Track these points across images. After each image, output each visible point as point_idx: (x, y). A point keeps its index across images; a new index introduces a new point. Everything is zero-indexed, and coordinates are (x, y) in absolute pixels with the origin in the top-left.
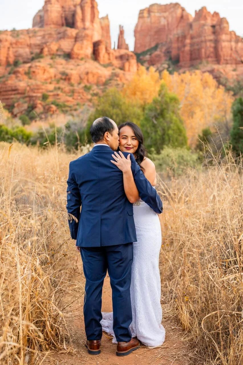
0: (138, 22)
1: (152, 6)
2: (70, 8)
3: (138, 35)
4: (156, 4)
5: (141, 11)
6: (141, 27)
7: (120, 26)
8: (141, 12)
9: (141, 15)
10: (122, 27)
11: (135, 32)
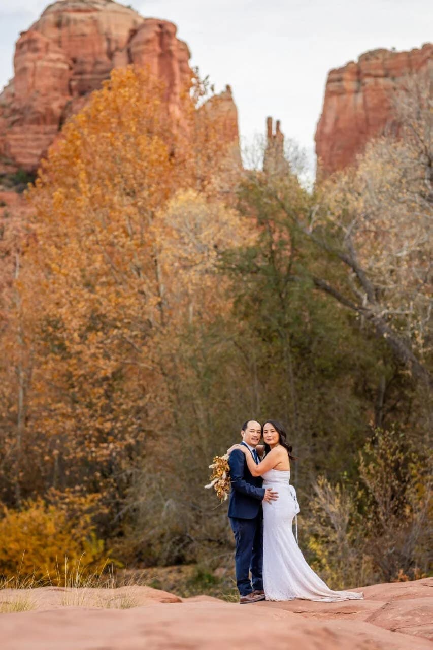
0: (326, 106)
1: (366, 57)
2: (97, 63)
3: (325, 147)
4: (382, 51)
5: (332, 72)
6: (337, 120)
7: (269, 121)
8: (335, 77)
9: (334, 86)
10: (278, 123)
11: (319, 138)
